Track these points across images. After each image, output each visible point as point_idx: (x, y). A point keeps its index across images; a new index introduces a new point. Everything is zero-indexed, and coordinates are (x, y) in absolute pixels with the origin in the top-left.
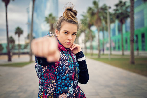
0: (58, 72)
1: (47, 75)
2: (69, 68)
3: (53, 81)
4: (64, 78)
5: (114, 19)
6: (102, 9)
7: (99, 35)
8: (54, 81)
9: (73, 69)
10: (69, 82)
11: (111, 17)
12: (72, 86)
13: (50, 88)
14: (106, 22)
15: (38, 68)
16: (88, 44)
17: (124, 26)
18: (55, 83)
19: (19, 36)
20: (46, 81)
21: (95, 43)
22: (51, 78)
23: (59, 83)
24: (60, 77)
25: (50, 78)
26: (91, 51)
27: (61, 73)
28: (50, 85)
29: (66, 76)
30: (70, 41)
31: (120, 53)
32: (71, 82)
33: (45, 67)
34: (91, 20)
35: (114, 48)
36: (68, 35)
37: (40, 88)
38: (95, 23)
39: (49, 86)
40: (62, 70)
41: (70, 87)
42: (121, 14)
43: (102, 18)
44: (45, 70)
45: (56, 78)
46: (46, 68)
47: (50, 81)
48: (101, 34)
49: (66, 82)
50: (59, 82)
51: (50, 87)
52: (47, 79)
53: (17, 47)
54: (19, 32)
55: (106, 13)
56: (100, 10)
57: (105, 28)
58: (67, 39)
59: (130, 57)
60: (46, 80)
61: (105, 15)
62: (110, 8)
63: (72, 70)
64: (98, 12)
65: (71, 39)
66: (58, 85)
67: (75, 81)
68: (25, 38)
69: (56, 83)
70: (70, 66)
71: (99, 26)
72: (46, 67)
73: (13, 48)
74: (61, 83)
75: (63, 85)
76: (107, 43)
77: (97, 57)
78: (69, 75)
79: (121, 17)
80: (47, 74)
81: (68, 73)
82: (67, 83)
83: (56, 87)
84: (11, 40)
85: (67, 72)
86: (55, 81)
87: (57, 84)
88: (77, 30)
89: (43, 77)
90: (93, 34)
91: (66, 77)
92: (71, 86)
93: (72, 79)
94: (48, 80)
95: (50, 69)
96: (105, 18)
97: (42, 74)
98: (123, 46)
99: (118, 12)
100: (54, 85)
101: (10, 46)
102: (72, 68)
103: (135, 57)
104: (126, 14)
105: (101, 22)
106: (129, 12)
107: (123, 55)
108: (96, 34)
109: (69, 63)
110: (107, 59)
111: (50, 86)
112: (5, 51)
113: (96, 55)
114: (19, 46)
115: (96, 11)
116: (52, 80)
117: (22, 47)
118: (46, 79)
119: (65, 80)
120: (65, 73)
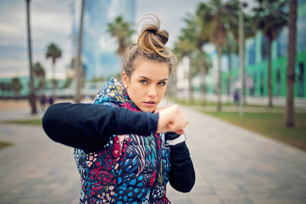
0: (121, 170)
1: (96, 174)
2: (146, 163)
3: (108, 187)
4: (133, 182)
5: (254, 28)
6: (228, 7)
7: (219, 63)
8: (110, 187)
9: (154, 166)
10: (143, 191)
11: (248, 24)
12: (148, 200)
13: (101, 202)
14: (236, 36)
15: (78, 156)
16: (197, 82)
17: (274, 45)
18: (112, 192)
19: (54, 62)
20: (93, 186)
21: (211, 80)
22: (104, 181)
23: (121, 192)
24: (125, 181)
25: (102, 180)
26: (203, 96)
27: (128, 173)
28: (101, 195)
29: (137, 180)
30: (152, 98)
31: (265, 101)
32: (146, 192)
33: (92, 157)
34: (203, 32)
35: (252, 92)
36: (148, 85)
37: (82, 198)
38: (211, 38)
39: (99, 196)
40: (130, 167)
41: (144, 201)
42: (270, 18)
43: (227, 26)
44: (91, 163)
45: (115, 181)
46: (95, 159)
47: (101, 187)
48: (225, 60)
49: (136, 190)
50: (121, 190)
51: (102, 200)
52: (96, 182)
53: (50, 85)
54: (54, 53)
55: (237, 17)
56: (223, 10)
57: (233, 49)
58: (146, 94)
59: (285, 111)
60: (93, 183)
61: (234, 20)
62: (245, 5)
63: (150, 168)
64: (220, 14)
65: (156, 94)
66: (118, 197)
67: (155, 189)
68: (67, 67)
69: (114, 192)
70: (148, 158)
71: (221, 45)
72: (94, 157)
73: (42, 85)
74: (125, 193)
75: (129, 198)
76: (237, 78)
77: (214, 109)
78: (144, 176)
79: (268, 25)
80: (97, 172)
81: (142, 173)
82: (139, 193)
83: (115, 201)
84: (37, 71)
85: (141, 171)
86: (113, 187)
87: (117, 195)
88: (168, 73)
89: (88, 177)
90: (207, 60)
91: (138, 182)
92: (146, 199)
93: (150, 185)
94: (98, 183)
95: (102, 162)
96: (235, 28)
97: (85, 170)
98: (270, 87)
99: (262, 14)
100: (110, 196)
101: (36, 82)
102: (151, 163)
103: (296, 112)
104: (280, 18)
105: (225, 36)
106: (287, 15)
107: (271, 105)
108: (215, 60)
109: (147, 152)
110: (237, 114)
111: (102, 197)
112: (25, 91)
113: (212, 104)
114: (55, 82)
115: (214, 10)
116: (106, 185)
117: (61, 84)
118: (94, 181)
119: (135, 186)
120: (136, 172)
